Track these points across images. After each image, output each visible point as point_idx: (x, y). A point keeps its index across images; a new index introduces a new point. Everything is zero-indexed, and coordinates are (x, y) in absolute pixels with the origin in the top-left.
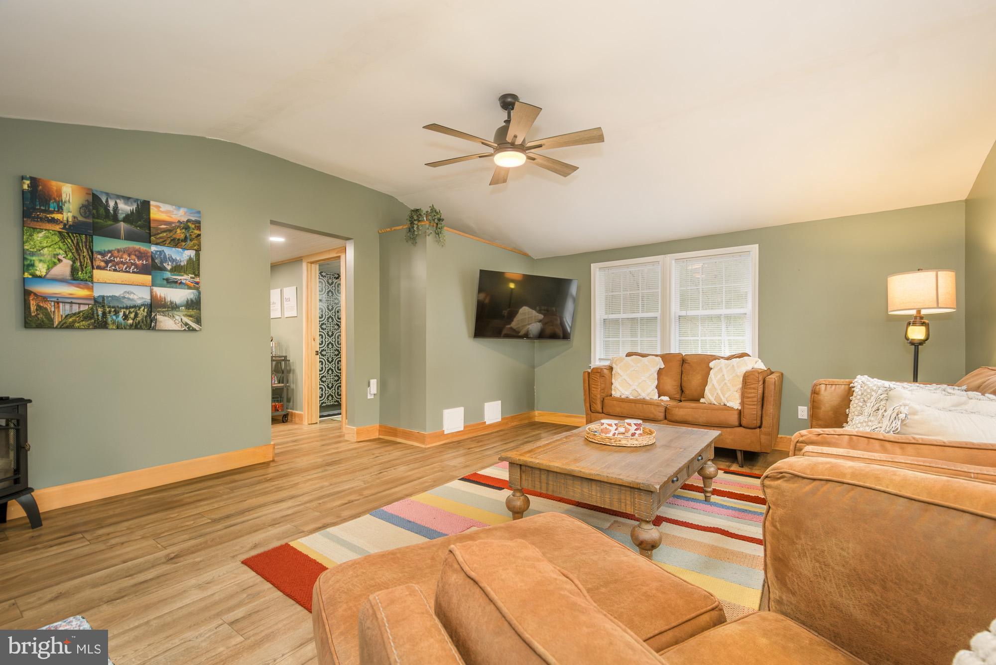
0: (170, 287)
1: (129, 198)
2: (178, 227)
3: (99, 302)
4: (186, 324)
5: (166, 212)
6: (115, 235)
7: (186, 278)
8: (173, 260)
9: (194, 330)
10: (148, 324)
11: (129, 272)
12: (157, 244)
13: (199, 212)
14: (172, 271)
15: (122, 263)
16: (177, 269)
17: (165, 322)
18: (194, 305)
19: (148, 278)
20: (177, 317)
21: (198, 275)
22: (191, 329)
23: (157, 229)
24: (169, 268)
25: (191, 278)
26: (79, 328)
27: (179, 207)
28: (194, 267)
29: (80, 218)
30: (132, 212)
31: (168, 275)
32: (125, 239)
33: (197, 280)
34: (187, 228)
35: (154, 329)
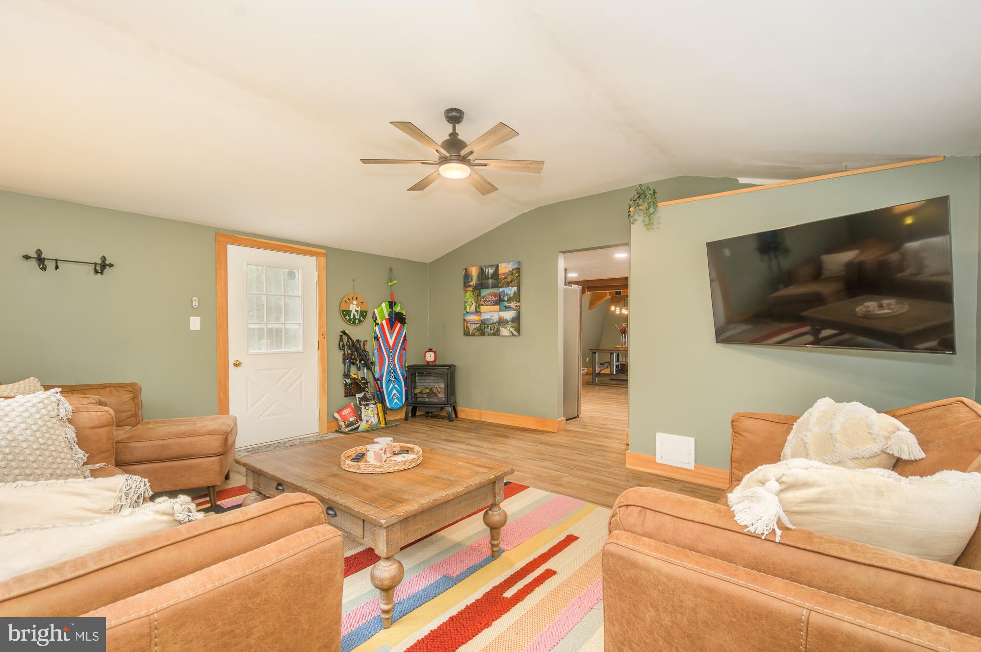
0: (507, 311)
1: (492, 265)
2: (509, 274)
3: (483, 322)
4: (512, 332)
5: (505, 267)
6: (488, 288)
7: (512, 304)
8: (508, 295)
9: (515, 335)
10: (496, 333)
11: (491, 305)
12: (501, 287)
13: (519, 262)
14: (508, 301)
15: (489, 301)
16: (510, 300)
17: (504, 331)
18: (517, 320)
19: (498, 307)
20: (508, 328)
21: (519, 301)
22: (513, 335)
23: (501, 278)
24: (506, 299)
25: (515, 304)
26: (476, 336)
27: (509, 262)
28: (517, 297)
29: (477, 282)
30: (493, 272)
31: (506, 304)
32: (492, 288)
33: (518, 304)
34: (512, 274)
35: (499, 335)
